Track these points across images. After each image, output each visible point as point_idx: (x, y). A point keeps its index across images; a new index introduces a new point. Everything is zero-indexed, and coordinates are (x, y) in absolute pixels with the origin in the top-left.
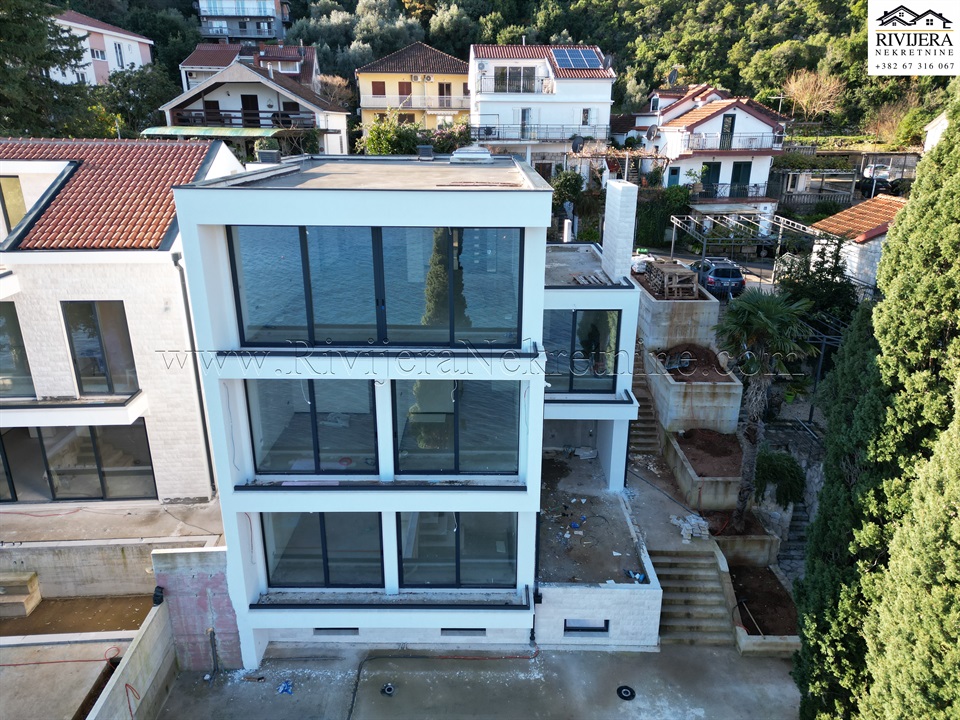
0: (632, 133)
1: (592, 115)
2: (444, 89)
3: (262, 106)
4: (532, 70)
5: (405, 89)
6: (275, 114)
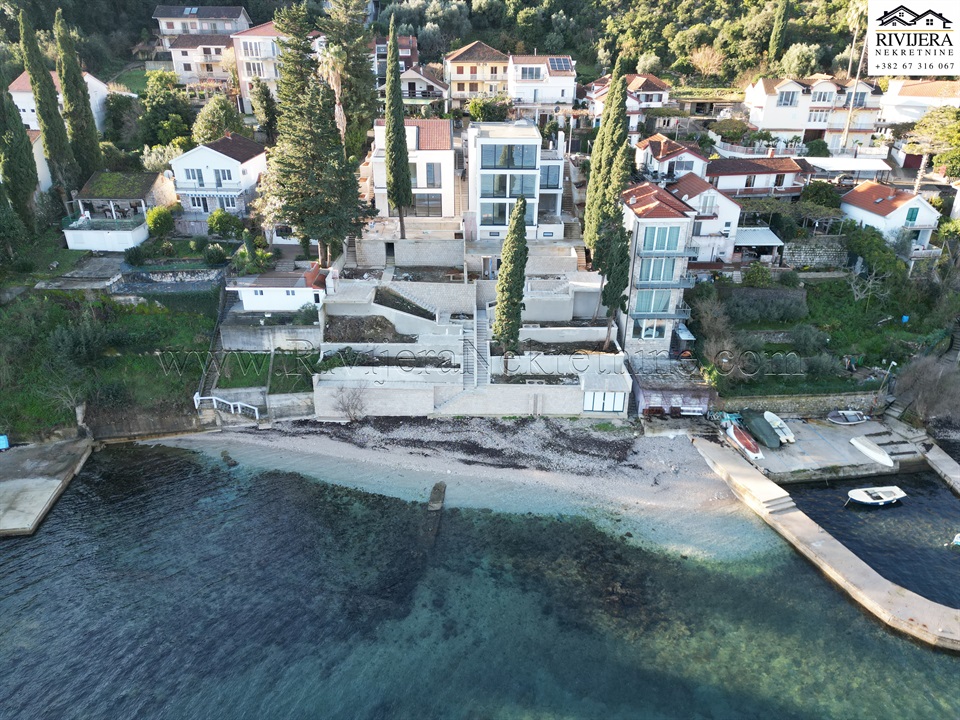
0: (585, 99)
1: (565, 92)
2: (494, 70)
3: (417, 88)
4: (538, 70)
5: (474, 71)
6: (423, 92)
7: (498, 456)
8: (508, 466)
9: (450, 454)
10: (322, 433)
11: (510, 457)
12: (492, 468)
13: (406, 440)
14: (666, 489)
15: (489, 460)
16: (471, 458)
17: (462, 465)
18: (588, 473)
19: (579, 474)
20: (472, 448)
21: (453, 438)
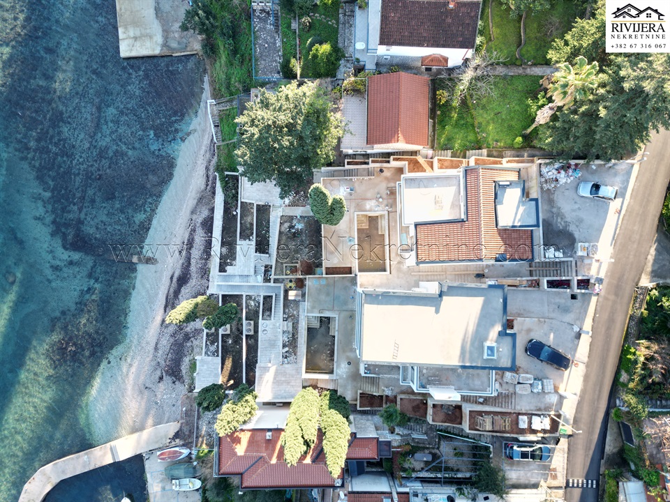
7: (174, 296)
8: (167, 301)
9: (179, 266)
10: (207, 185)
11: (173, 303)
12: (166, 292)
13: (193, 239)
14: (141, 392)
15: (172, 290)
16: (175, 279)
17: (170, 273)
18: (156, 349)
19: (157, 344)
20: (183, 280)
21: (193, 269)
